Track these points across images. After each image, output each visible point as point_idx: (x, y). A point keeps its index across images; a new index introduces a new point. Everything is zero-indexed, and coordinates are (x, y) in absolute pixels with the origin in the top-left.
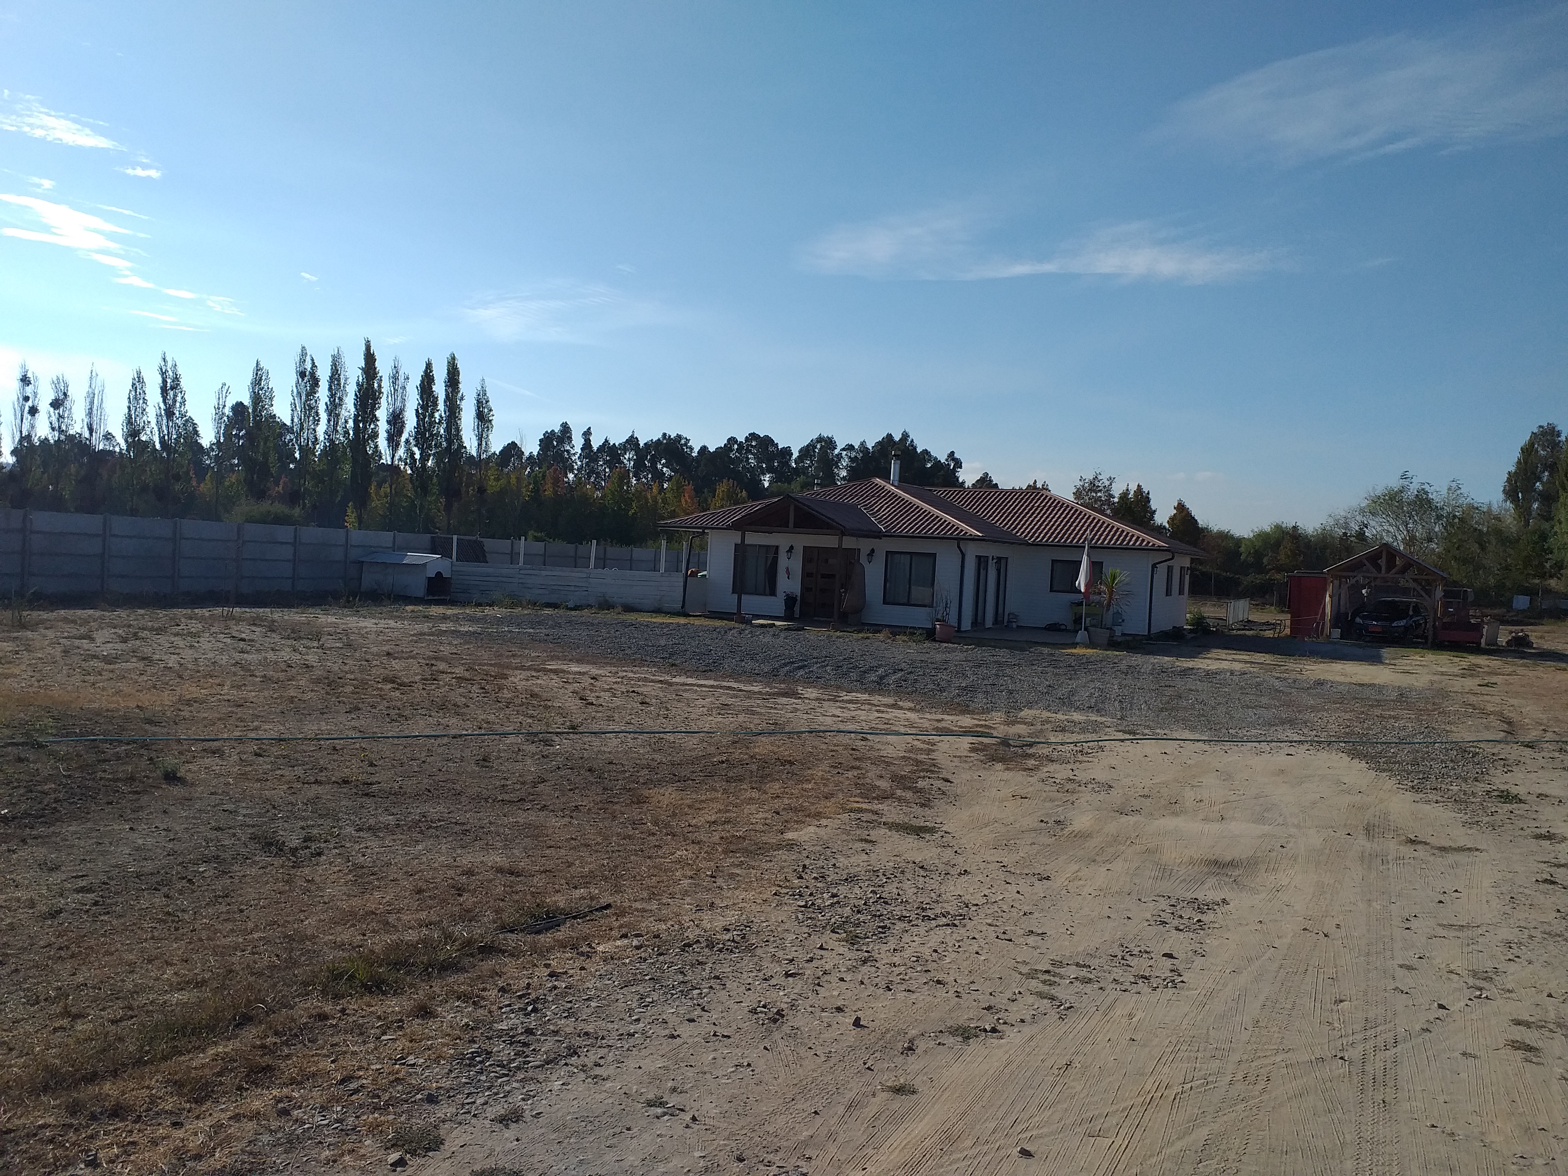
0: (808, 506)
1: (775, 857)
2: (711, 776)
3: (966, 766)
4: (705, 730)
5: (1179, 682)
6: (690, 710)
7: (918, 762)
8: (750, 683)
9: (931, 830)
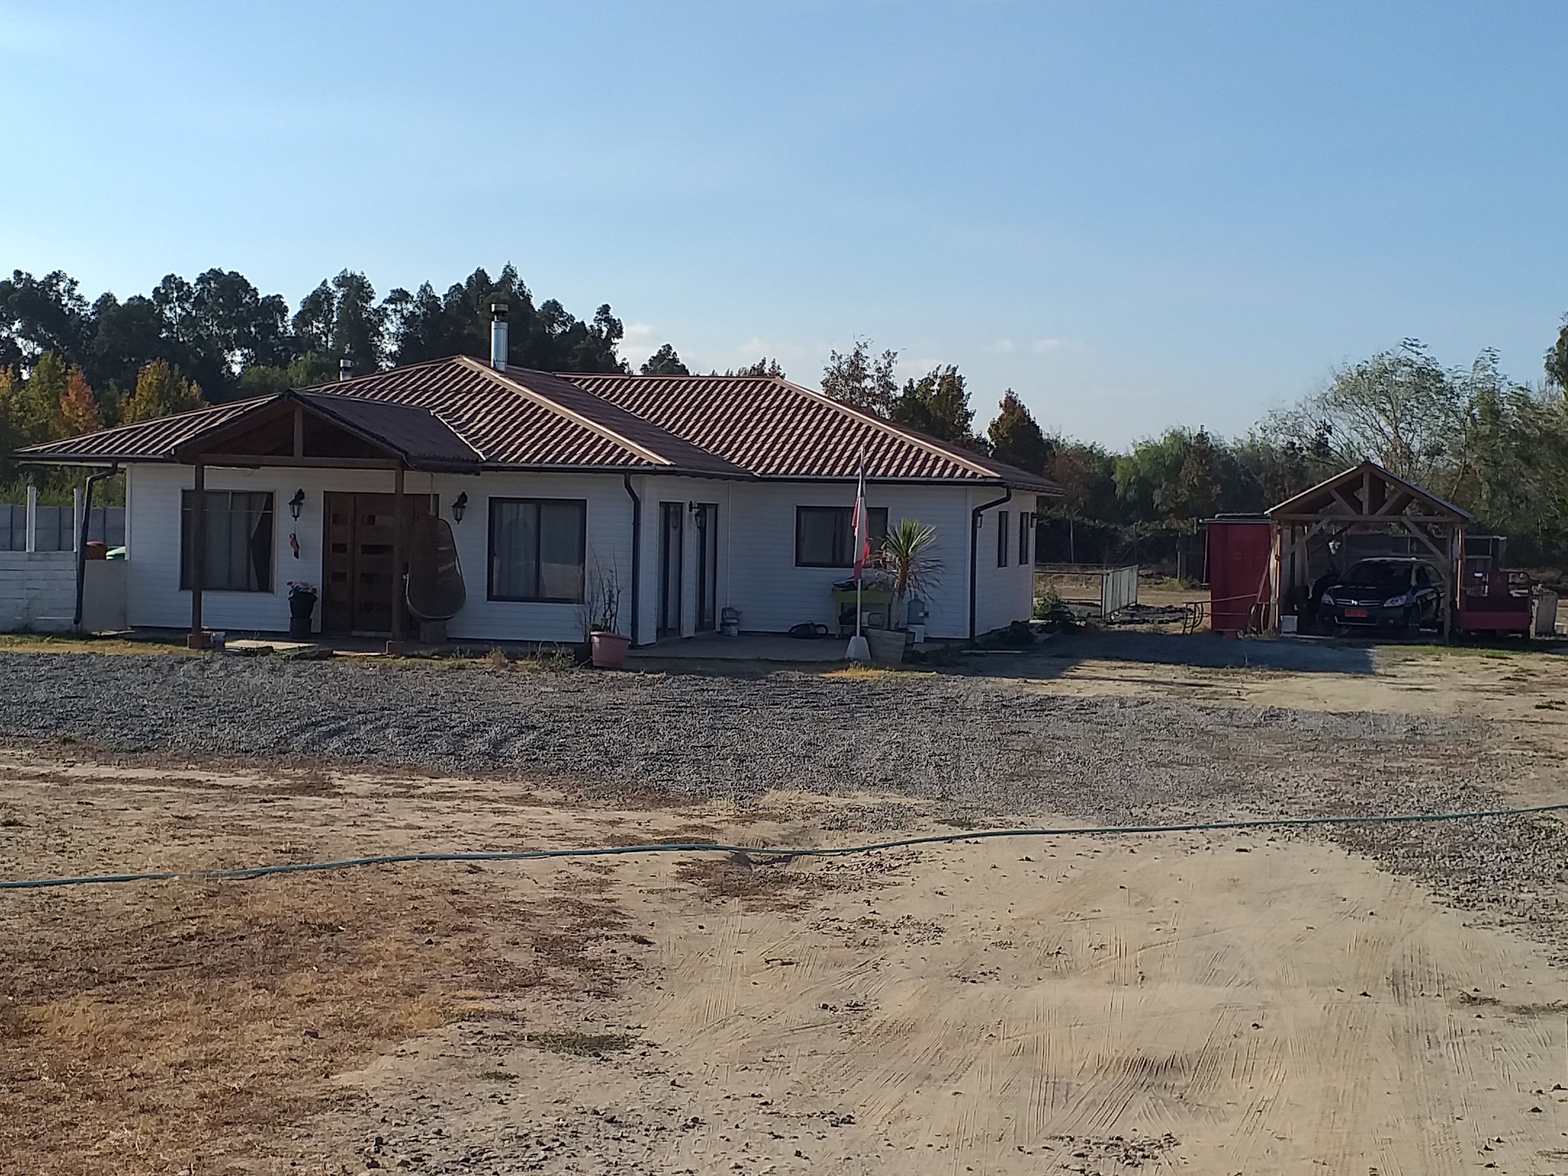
0: (331, 413)
1: (316, 1126)
2: (167, 966)
3: (674, 909)
4: (147, 872)
5: (1034, 724)
6: (111, 832)
7: (583, 909)
8: (230, 768)
9: (621, 1043)
